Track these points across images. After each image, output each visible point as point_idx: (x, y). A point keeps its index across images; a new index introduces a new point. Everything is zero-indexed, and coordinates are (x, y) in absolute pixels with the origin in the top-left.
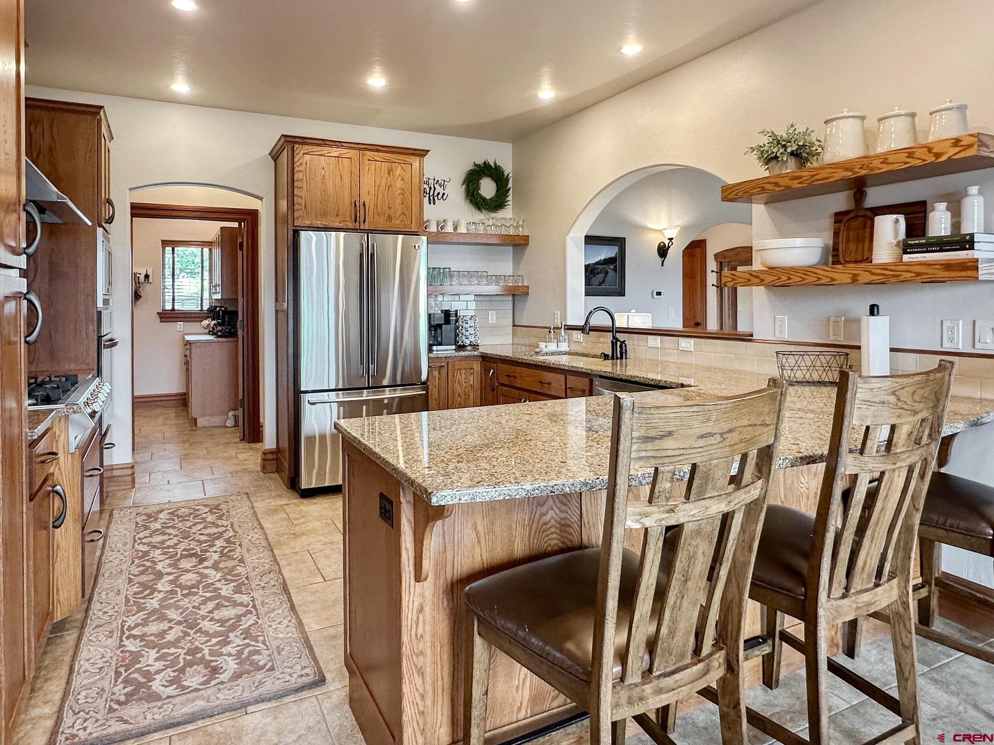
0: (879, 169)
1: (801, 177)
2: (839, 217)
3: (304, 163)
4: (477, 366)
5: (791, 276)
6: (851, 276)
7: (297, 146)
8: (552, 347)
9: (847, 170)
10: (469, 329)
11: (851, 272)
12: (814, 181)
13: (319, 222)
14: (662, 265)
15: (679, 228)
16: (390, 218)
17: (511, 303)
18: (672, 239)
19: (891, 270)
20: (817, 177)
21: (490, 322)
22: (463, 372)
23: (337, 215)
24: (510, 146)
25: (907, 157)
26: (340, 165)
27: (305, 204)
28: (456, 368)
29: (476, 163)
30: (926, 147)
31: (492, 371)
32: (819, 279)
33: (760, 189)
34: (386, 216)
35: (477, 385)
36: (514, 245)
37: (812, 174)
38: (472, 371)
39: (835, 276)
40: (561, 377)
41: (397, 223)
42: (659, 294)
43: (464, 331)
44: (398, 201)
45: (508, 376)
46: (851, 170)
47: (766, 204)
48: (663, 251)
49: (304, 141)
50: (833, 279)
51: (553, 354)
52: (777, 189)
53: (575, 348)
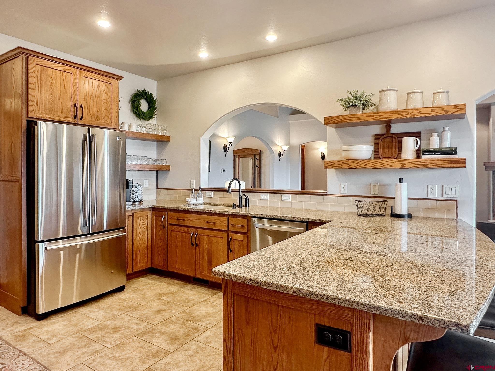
0: (417, 115)
1: (374, 116)
2: (377, 137)
3: (36, 71)
4: (149, 214)
5: (361, 164)
6: (401, 164)
7: (31, 57)
8: (194, 201)
9: (399, 114)
10: (138, 191)
11: (401, 162)
12: (381, 118)
13: (48, 116)
14: (225, 156)
15: (235, 137)
16: (98, 118)
17: (155, 176)
18: (231, 143)
19: (423, 162)
20: (382, 117)
21: (145, 187)
22: (142, 218)
23: (62, 112)
24: (155, 83)
25: (431, 111)
26: (64, 77)
27: (37, 101)
28: (138, 216)
29: (139, 90)
30: (441, 108)
31: (163, 217)
32: (383, 166)
33: (349, 120)
34: (96, 117)
35: (150, 226)
36: (158, 141)
37: (380, 115)
38: (147, 217)
39: (391, 164)
40: (225, 219)
41: (102, 122)
42: (224, 171)
43: (134, 192)
44: (104, 108)
45: (178, 219)
46: (402, 115)
47: (335, 128)
48: (226, 149)
49: (37, 54)
50: (391, 166)
51: (196, 204)
52: (359, 121)
53: (207, 201)
